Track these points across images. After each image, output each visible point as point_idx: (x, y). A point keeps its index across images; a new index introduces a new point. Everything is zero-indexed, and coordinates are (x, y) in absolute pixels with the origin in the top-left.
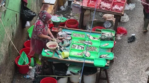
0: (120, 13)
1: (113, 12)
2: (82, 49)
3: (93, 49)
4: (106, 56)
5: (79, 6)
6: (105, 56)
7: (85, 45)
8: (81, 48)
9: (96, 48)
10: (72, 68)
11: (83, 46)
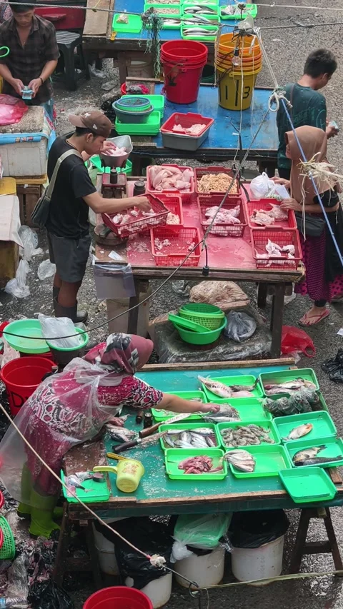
0: (294, 271)
1: (264, 270)
2: (211, 442)
3: (252, 435)
4: (315, 453)
5: (124, 268)
6: (311, 454)
7: (217, 426)
8: (201, 437)
9: (262, 430)
10: (195, 530)
11: (208, 431)
